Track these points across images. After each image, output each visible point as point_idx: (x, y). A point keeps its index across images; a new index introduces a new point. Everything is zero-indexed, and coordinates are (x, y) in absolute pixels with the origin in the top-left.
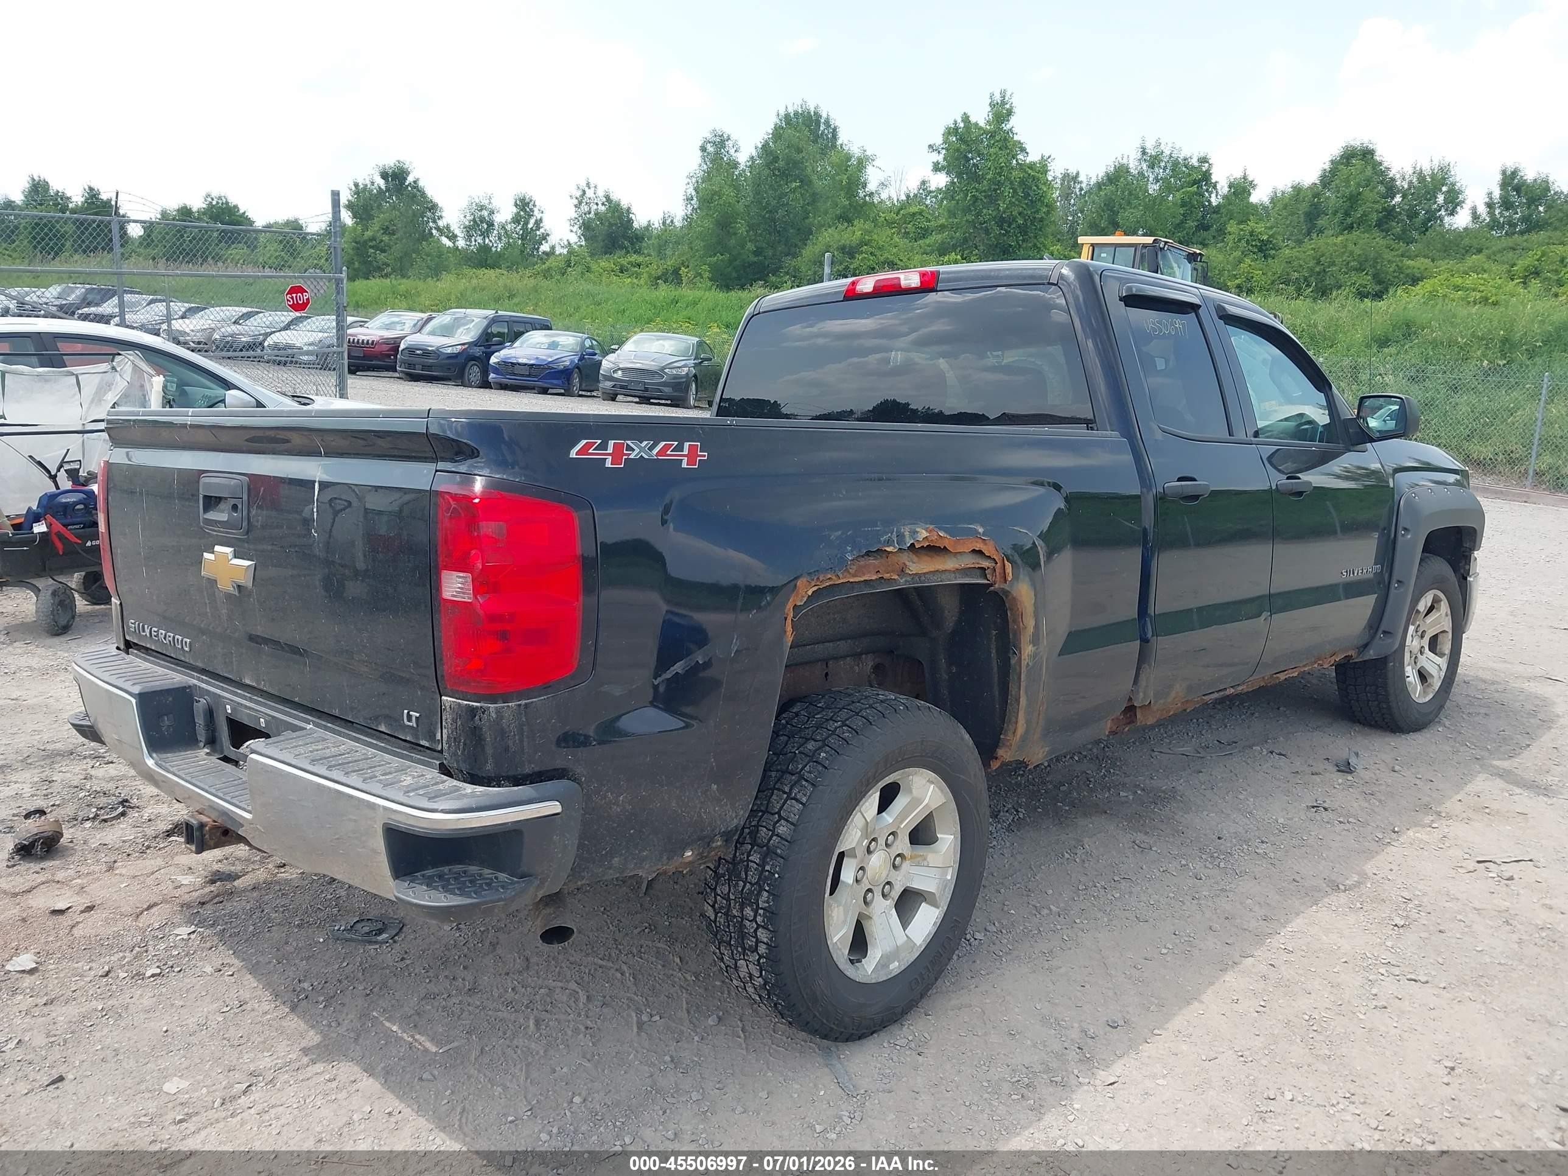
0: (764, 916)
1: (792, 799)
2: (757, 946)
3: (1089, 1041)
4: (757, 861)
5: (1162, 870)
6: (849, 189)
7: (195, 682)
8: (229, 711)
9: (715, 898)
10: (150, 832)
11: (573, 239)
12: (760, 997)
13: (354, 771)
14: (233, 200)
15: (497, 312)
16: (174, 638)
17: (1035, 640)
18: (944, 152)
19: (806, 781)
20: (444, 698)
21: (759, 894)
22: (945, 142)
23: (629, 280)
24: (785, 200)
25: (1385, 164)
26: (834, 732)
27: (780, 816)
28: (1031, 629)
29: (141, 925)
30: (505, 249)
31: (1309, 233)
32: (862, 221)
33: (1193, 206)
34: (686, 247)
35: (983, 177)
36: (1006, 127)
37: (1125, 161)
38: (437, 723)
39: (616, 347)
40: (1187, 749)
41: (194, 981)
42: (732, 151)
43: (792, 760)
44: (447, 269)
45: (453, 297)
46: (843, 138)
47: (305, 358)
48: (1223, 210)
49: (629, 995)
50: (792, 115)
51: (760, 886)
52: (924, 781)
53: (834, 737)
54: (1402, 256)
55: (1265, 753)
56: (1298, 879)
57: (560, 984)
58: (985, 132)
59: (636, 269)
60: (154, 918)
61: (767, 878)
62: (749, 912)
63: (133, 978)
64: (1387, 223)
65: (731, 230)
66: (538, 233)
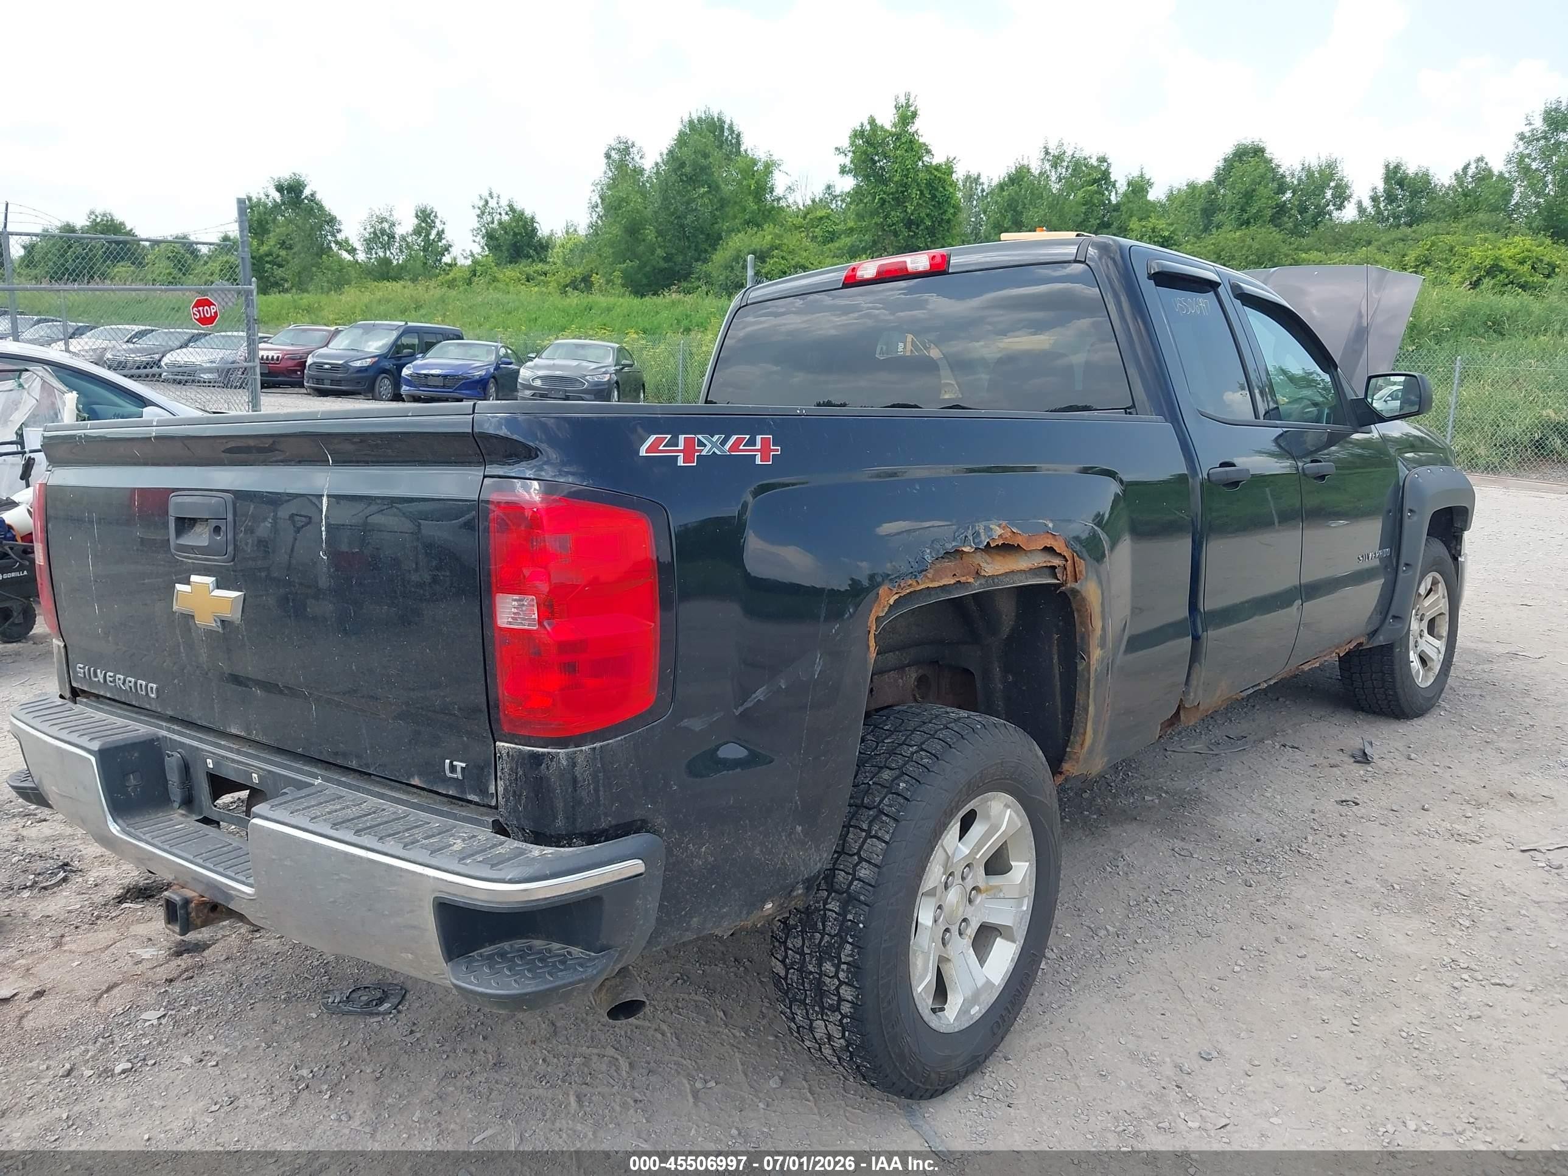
0: (848, 971)
1: (872, 837)
2: (839, 1004)
3: (1186, 1077)
4: (837, 909)
5: (1209, 878)
6: (757, 193)
7: (164, 733)
8: (211, 766)
9: (786, 953)
10: (98, 899)
11: (477, 249)
12: (839, 1059)
13: (389, 836)
14: (119, 217)
15: (406, 323)
16: (136, 683)
17: (1103, 645)
18: (850, 154)
19: (887, 815)
20: (498, 743)
21: (841, 947)
22: (852, 145)
23: (536, 289)
24: (693, 206)
25: (1275, 162)
26: (910, 758)
27: (860, 857)
28: (1098, 632)
29: (102, 1011)
30: (406, 261)
31: (1206, 229)
32: (772, 225)
33: (1094, 205)
34: (594, 255)
35: (890, 179)
36: (911, 129)
37: (1025, 162)
38: (489, 774)
39: (533, 355)
40: (1198, 746)
41: (173, 1075)
42: (637, 158)
43: (866, 792)
44: (348, 283)
45: (357, 311)
46: (747, 144)
47: (206, 376)
48: (1123, 208)
49: (675, 1059)
50: (696, 121)
51: (841, 937)
52: (1002, 805)
53: (911, 763)
54: (1296, 249)
55: (1278, 747)
56: (1351, 881)
57: (595, 1051)
58: (892, 134)
59: (543, 278)
60: (116, 1002)
61: (849, 929)
62: (828, 967)
63: (100, 1076)
64: (1279, 219)
65: (640, 237)
66: (440, 244)
